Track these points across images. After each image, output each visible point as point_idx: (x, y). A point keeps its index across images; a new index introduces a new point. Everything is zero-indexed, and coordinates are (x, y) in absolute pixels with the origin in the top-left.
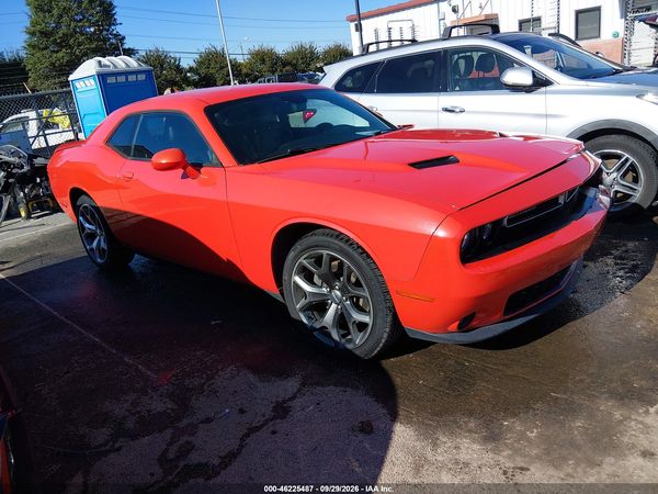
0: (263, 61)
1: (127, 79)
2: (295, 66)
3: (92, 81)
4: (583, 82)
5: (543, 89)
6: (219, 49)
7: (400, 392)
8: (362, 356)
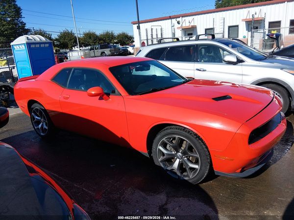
0: (90, 38)
1: (40, 46)
2: (104, 41)
3: (23, 46)
4: (258, 62)
5: (241, 64)
6: (70, 31)
7: (214, 199)
8: (193, 183)
